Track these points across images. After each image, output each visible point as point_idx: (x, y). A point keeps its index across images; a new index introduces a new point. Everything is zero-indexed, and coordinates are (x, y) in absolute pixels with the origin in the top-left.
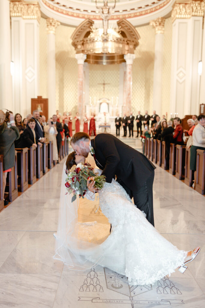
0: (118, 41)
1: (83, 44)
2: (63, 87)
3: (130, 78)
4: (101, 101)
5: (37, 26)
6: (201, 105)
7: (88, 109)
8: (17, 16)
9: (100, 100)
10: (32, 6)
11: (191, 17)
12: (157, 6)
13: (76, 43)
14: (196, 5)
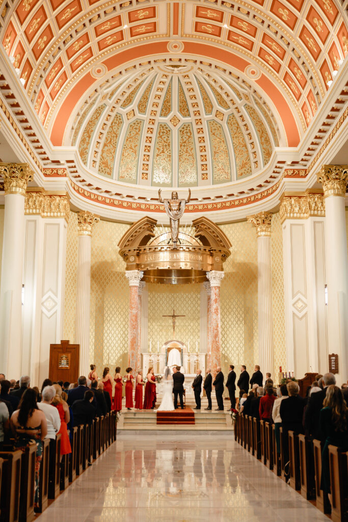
0: (195, 250)
1: (138, 255)
2: (103, 322)
3: (217, 309)
4: (169, 346)
5: (65, 227)
6: (330, 356)
7: (146, 359)
8: (33, 214)
9: (166, 344)
10: (58, 198)
11: (308, 217)
12: (257, 195)
13: (126, 253)
14: (314, 200)
